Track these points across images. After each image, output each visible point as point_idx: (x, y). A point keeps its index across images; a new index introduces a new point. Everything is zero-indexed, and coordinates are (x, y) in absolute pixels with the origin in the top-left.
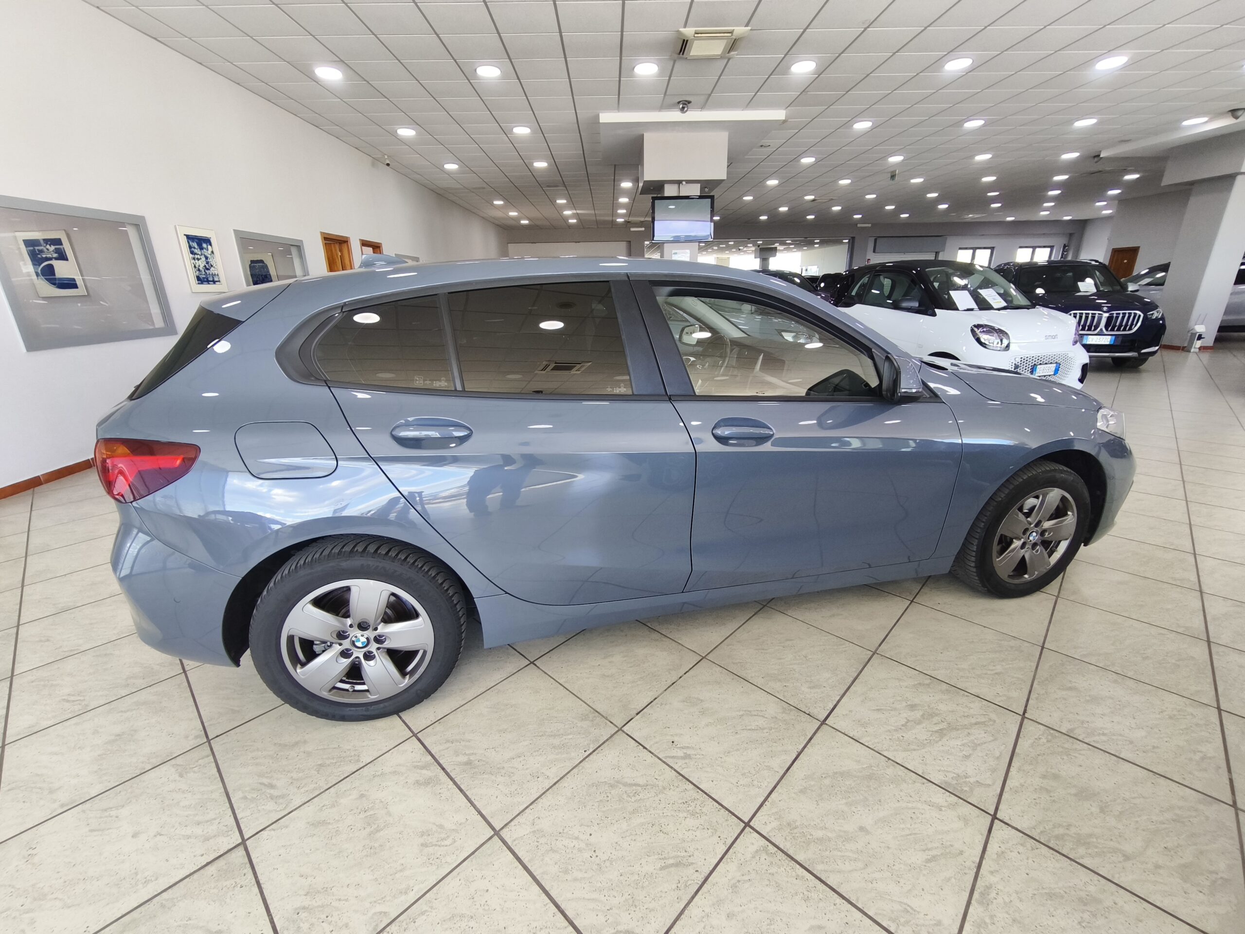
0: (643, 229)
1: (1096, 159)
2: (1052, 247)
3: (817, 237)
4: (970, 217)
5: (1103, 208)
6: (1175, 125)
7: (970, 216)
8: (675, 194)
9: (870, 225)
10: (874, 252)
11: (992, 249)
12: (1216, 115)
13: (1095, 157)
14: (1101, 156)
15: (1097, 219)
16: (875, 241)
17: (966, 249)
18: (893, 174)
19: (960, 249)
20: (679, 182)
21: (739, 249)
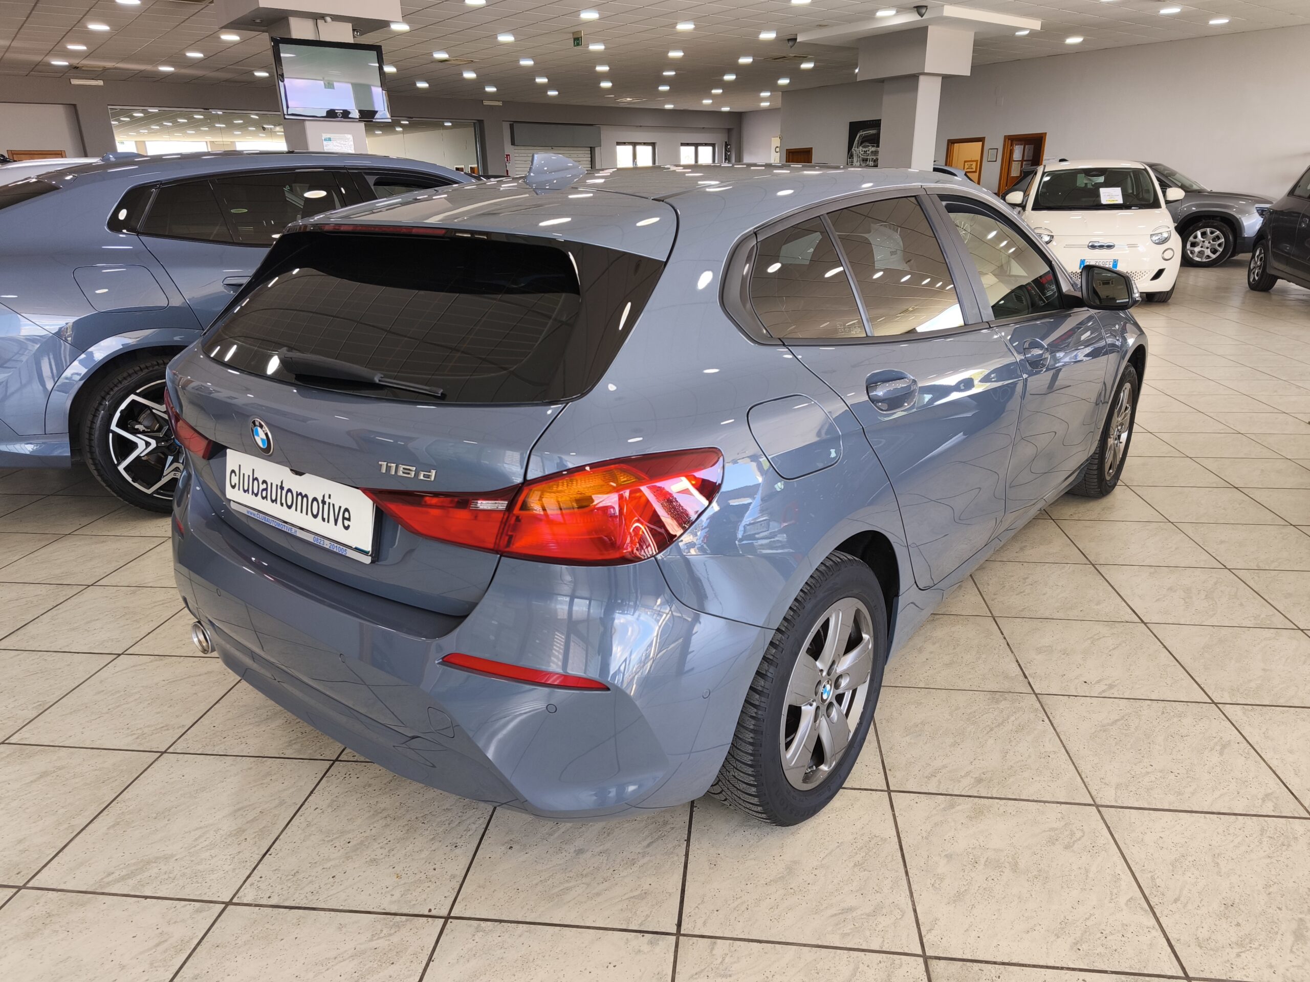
0: (100, 83)
1: (791, 43)
2: (713, 145)
3: (448, 120)
4: (629, 103)
5: (765, 99)
6: (870, 15)
7: (629, 99)
8: (310, 36)
9: (500, 104)
10: (513, 143)
11: (653, 145)
12: (901, 9)
13: (789, 40)
14: (798, 40)
15: (757, 111)
16: (512, 128)
17: (624, 144)
18: (576, 36)
19: (619, 144)
20: (317, 17)
21: (264, 129)
